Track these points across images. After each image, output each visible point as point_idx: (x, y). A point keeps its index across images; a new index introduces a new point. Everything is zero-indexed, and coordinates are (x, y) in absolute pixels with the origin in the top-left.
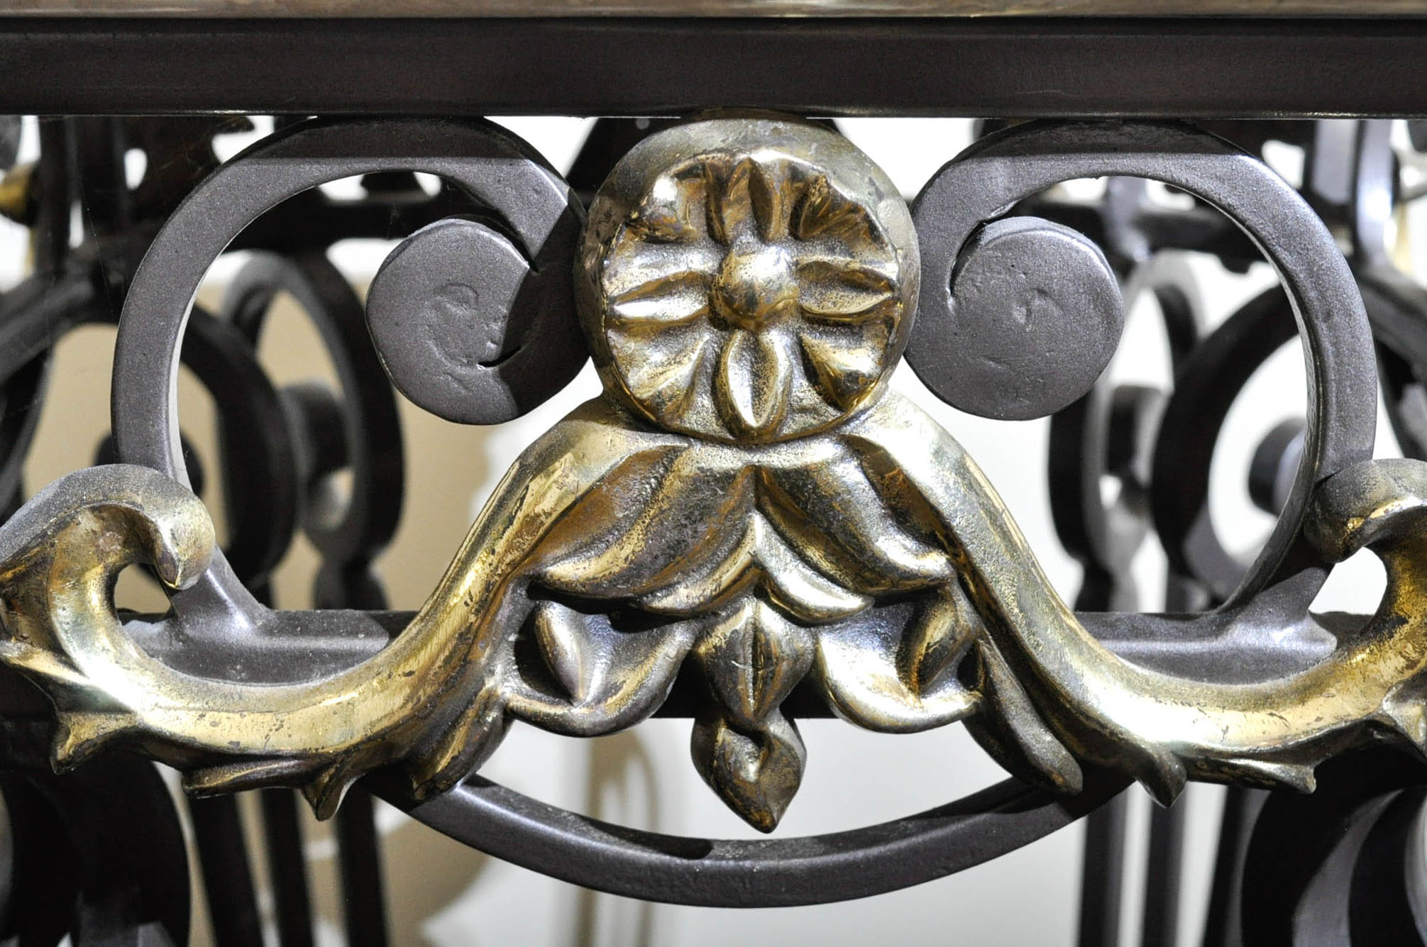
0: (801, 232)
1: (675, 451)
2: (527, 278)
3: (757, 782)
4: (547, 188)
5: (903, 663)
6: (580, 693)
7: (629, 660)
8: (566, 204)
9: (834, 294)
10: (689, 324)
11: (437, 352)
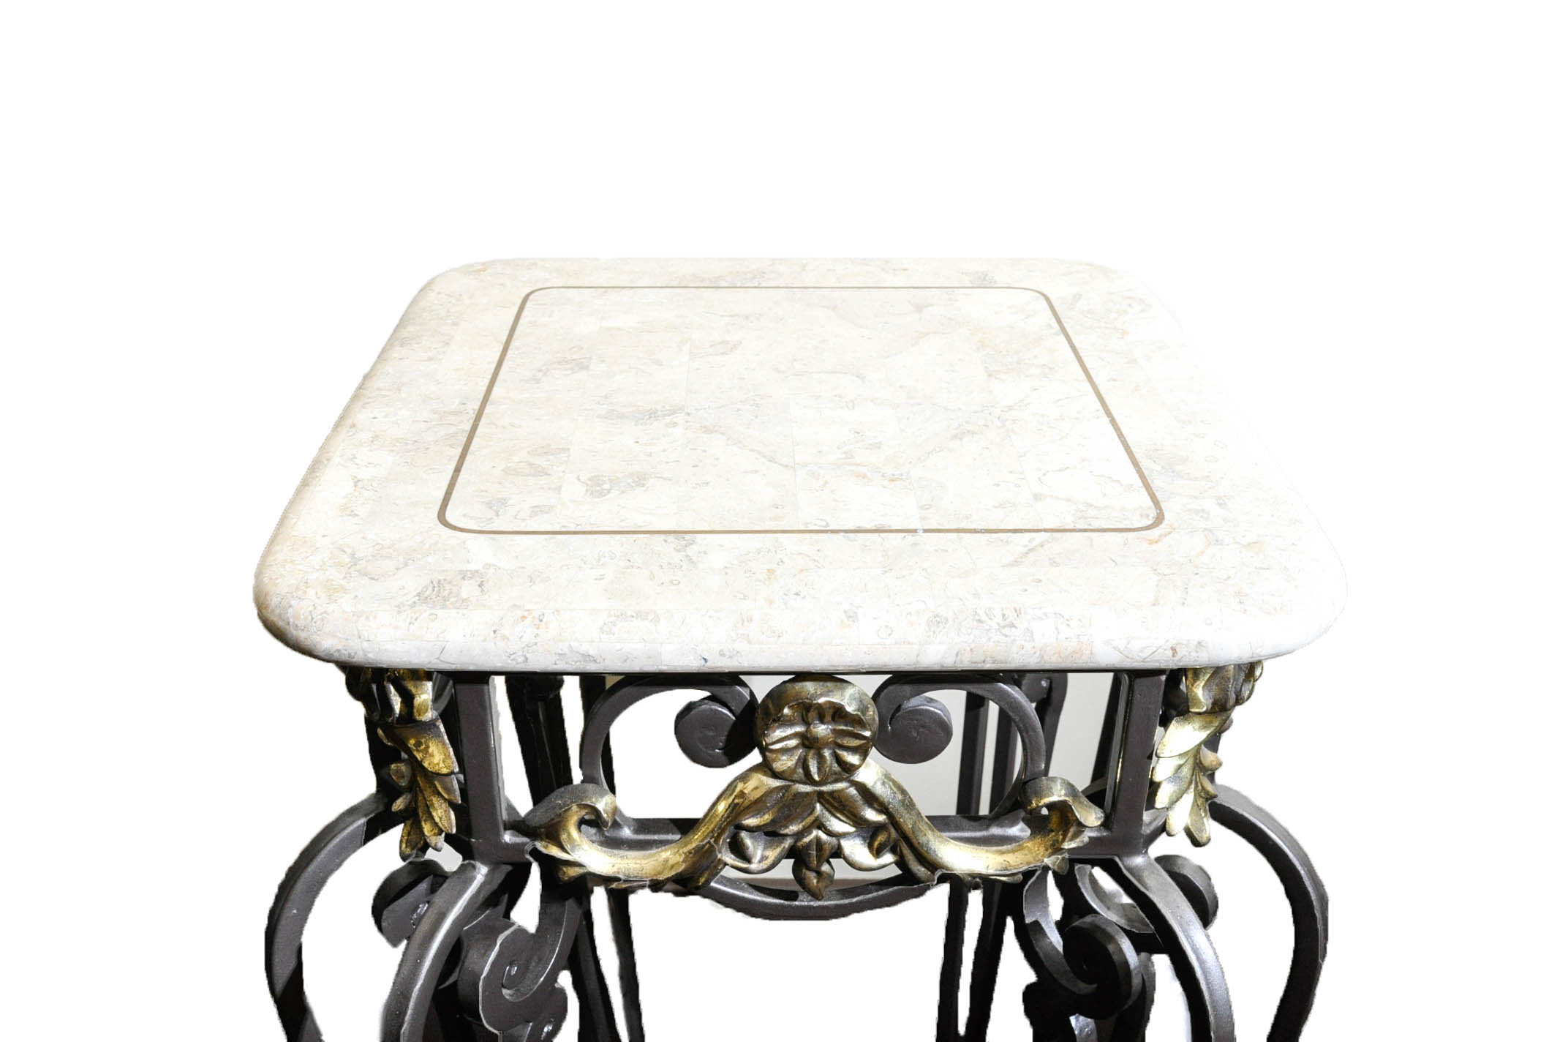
0: (836, 719)
1: (789, 786)
2: (735, 724)
3: (817, 886)
4: (742, 693)
5: (870, 847)
6: (753, 861)
7: (771, 847)
8: (749, 698)
9: (847, 739)
10: (796, 747)
11: (701, 746)
